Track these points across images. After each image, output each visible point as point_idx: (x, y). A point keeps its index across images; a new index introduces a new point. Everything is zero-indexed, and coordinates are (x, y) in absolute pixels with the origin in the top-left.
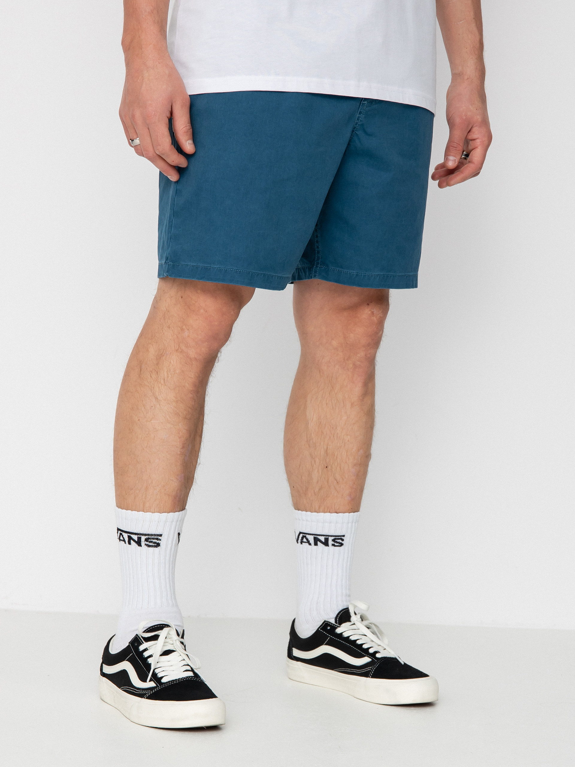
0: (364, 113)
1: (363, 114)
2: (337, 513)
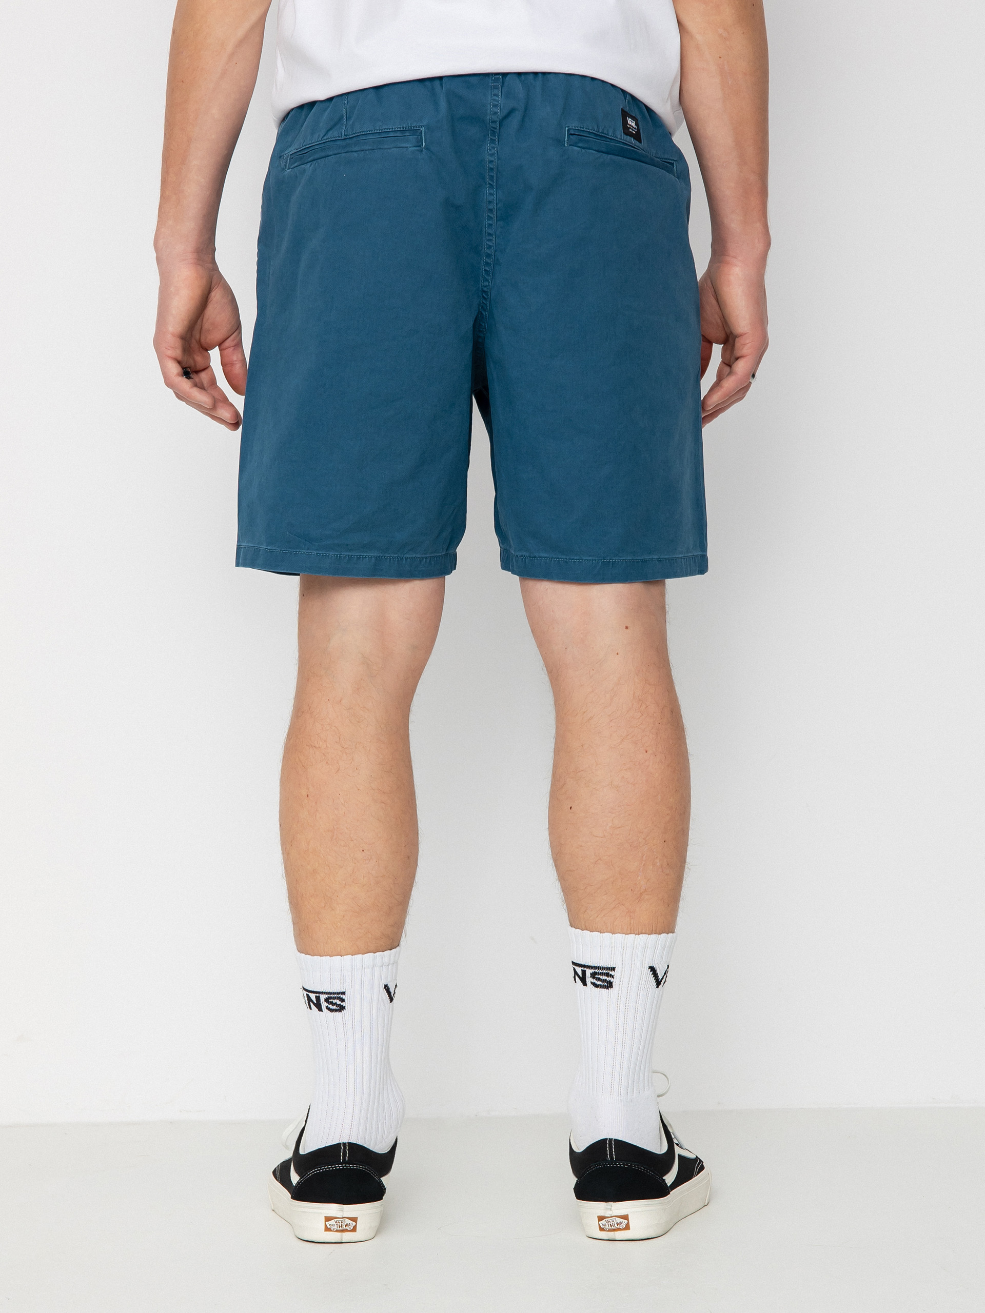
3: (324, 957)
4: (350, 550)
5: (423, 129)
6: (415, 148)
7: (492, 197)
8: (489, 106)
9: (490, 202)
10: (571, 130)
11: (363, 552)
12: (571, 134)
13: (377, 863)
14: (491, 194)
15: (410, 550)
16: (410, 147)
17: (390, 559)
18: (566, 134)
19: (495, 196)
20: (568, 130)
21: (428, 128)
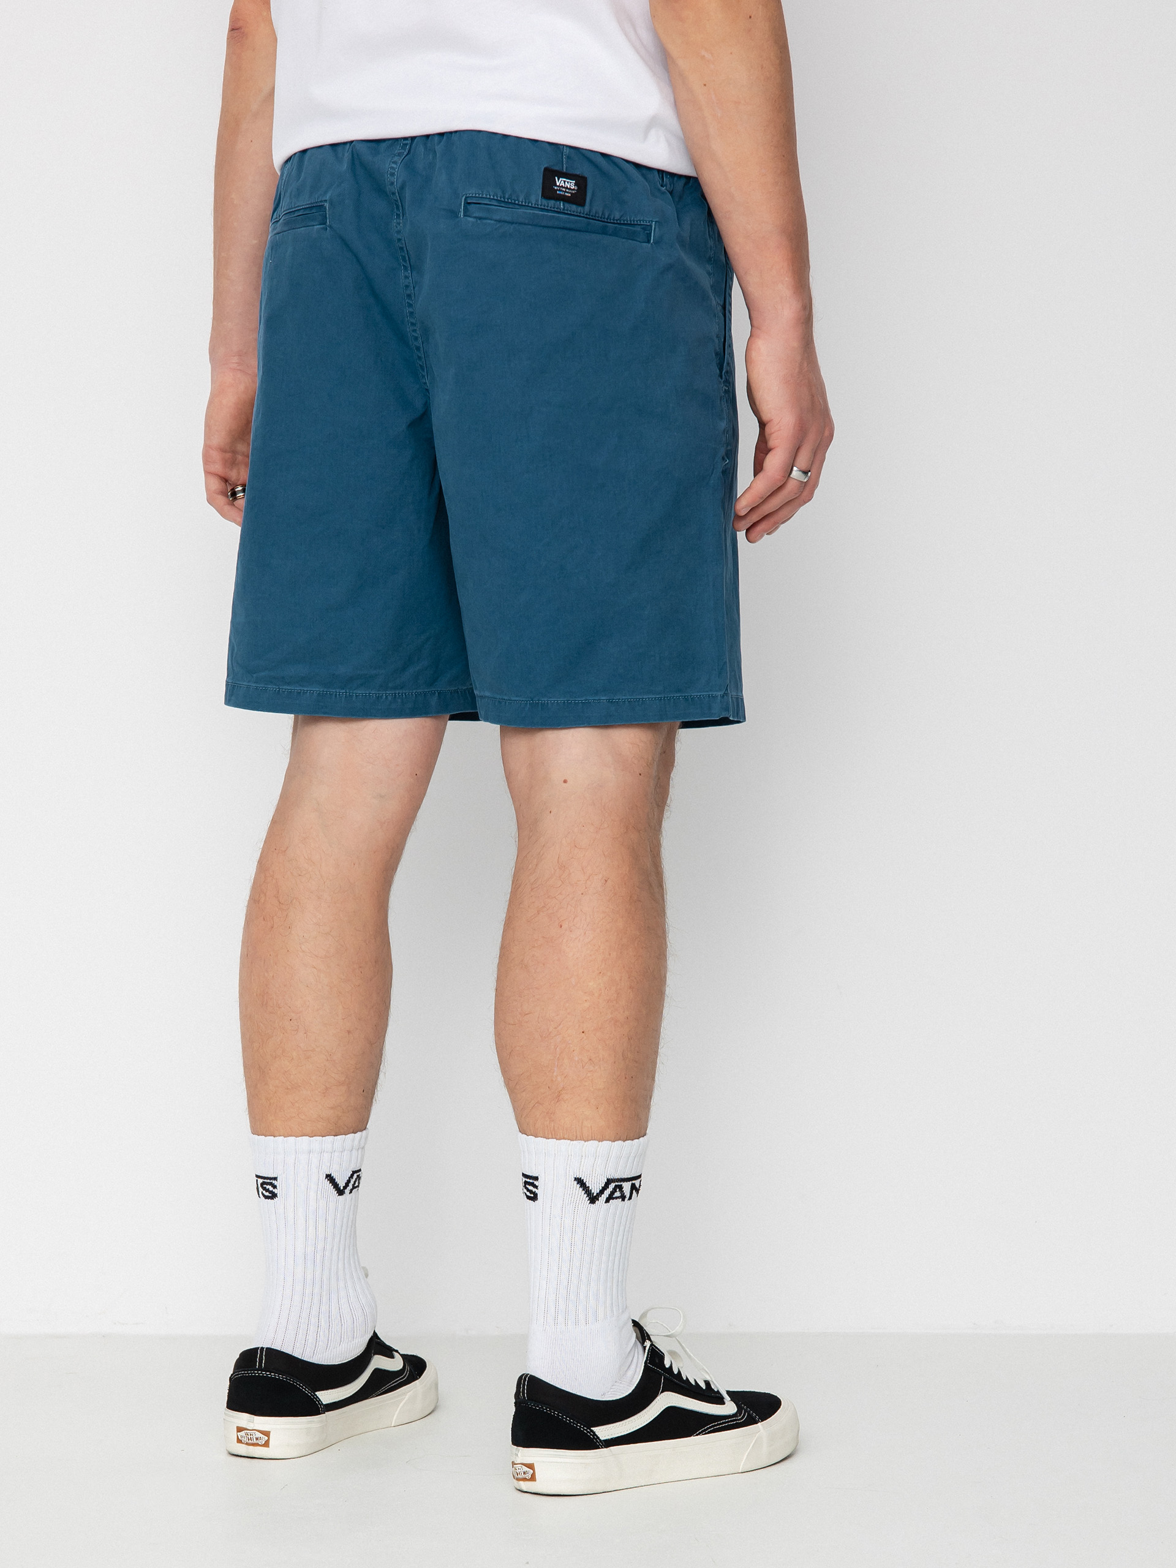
3: (261, 1137)
4: (289, 684)
5: (327, 205)
6: (320, 226)
7: (407, 280)
8: (386, 175)
9: (407, 286)
10: (468, 199)
11: (303, 686)
12: (469, 203)
13: (305, 1035)
14: (406, 277)
15: (362, 685)
16: (316, 225)
17: (336, 695)
18: (463, 203)
19: (410, 278)
20: (465, 199)
21: (331, 203)
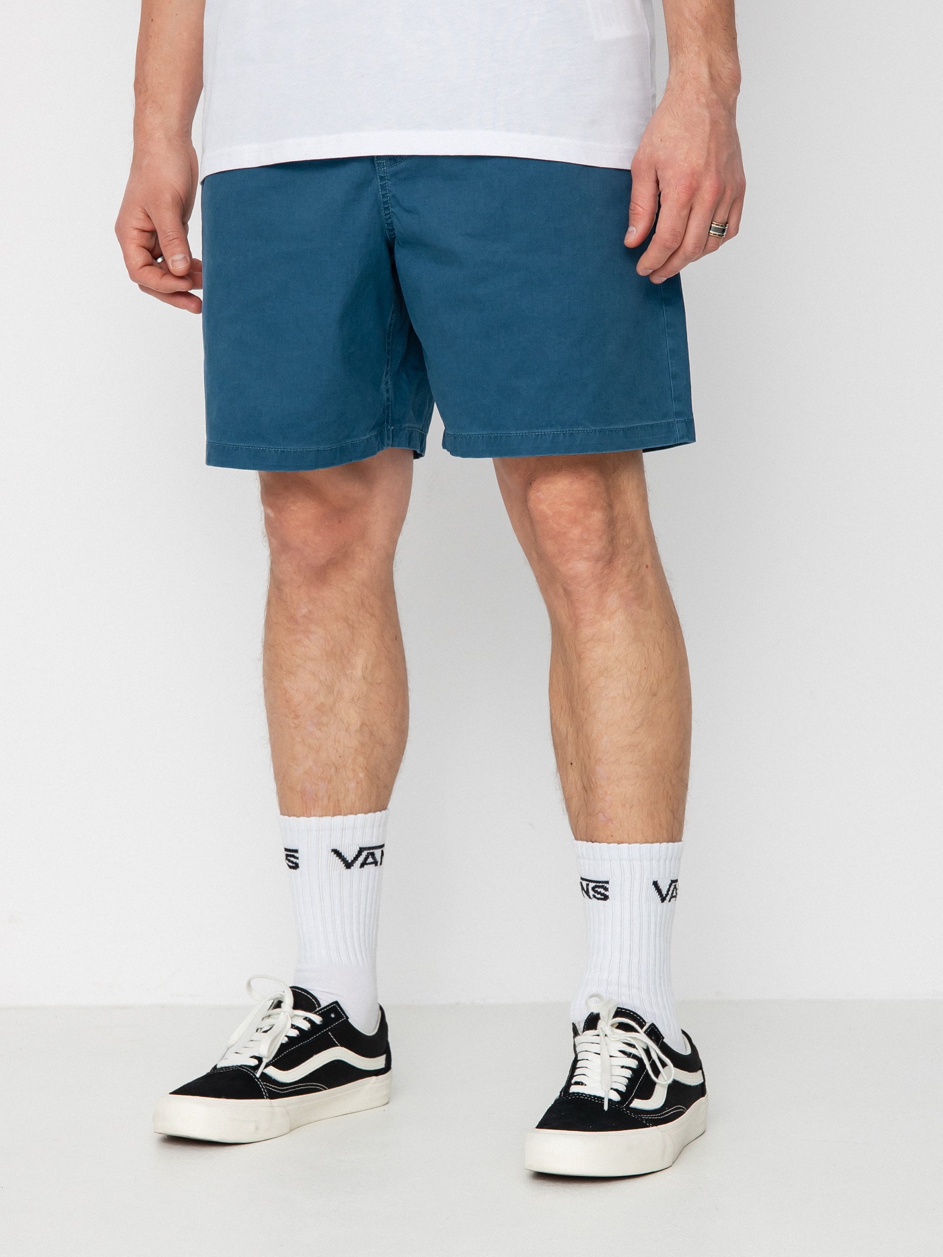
0: (389, 178)
1: (387, 179)
2: (593, 842)
